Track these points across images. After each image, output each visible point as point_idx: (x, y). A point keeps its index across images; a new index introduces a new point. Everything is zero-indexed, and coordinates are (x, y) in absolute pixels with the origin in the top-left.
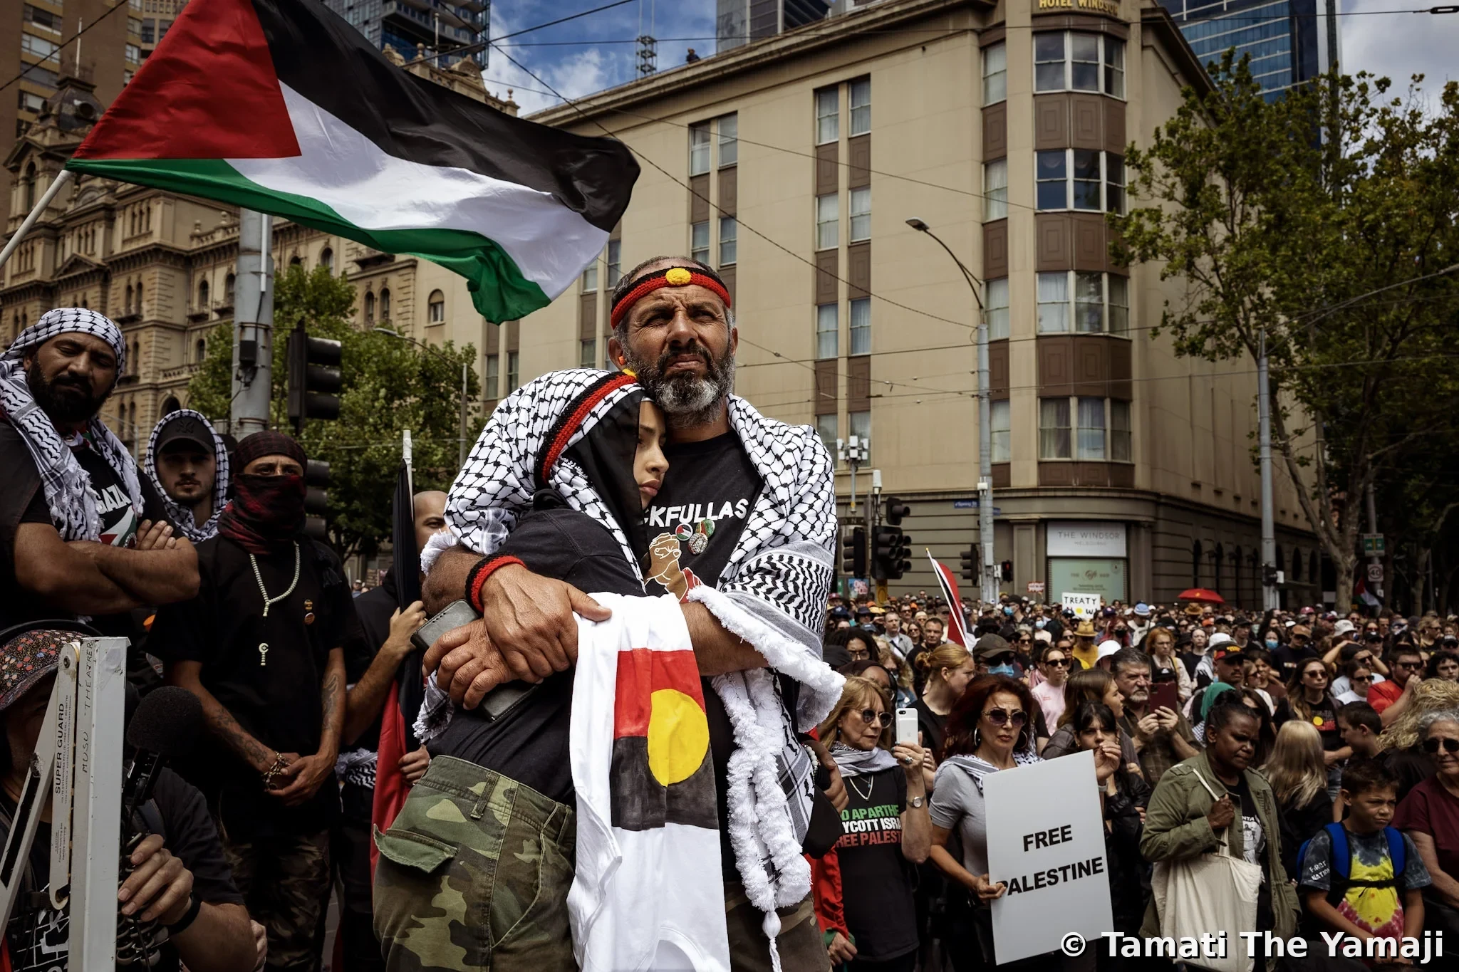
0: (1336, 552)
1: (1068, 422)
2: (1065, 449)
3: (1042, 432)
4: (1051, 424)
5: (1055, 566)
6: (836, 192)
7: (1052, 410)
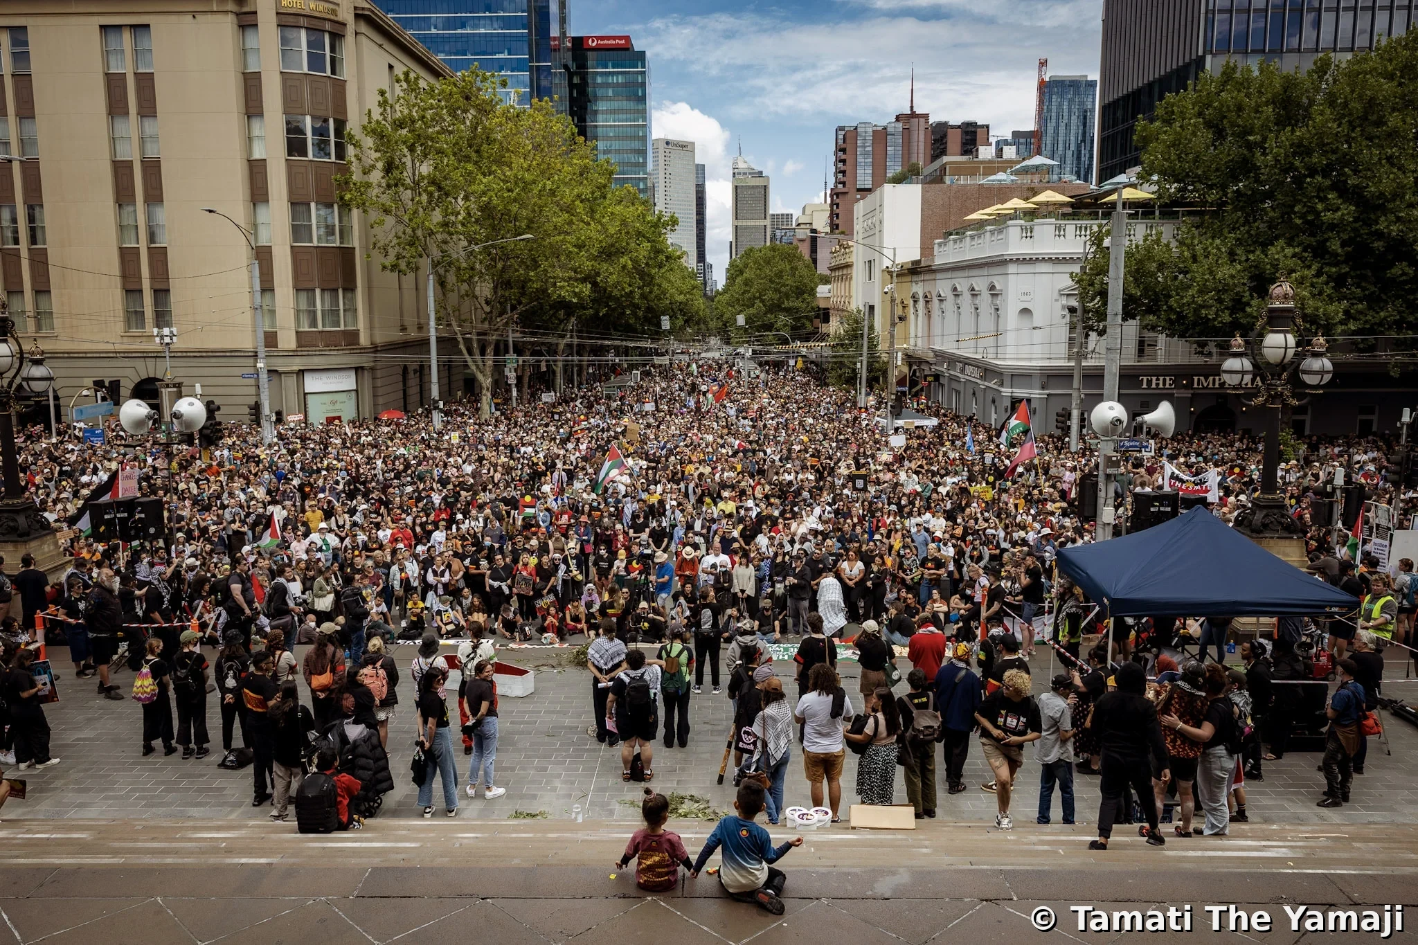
0: (480, 377)
1: (315, 305)
2: (313, 323)
3: (298, 311)
4: (303, 305)
5: (309, 397)
6: (127, 114)
7: (303, 296)
